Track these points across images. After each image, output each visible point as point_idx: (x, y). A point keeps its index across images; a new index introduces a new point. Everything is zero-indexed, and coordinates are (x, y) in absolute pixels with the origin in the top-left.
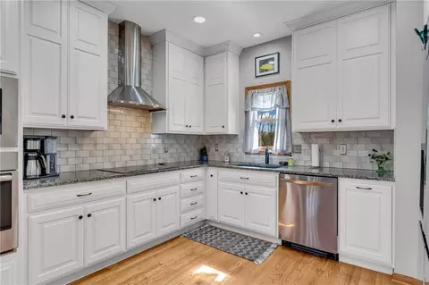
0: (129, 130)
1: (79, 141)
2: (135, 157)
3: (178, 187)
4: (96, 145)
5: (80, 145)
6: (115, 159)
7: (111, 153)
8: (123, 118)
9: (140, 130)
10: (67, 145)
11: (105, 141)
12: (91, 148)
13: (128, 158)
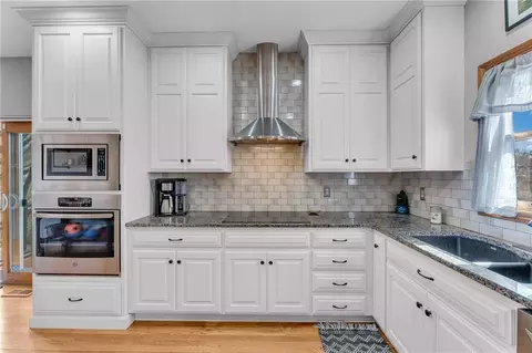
0: (271, 169)
1: (219, 182)
2: (280, 202)
3: (306, 252)
4: (233, 186)
5: (219, 187)
6: (254, 202)
7: (251, 195)
8: (264, 156)
9: (285, 169)
10: (207, 187)
11: (243, 182)
12: (230, 189)
13: (269, 202)
